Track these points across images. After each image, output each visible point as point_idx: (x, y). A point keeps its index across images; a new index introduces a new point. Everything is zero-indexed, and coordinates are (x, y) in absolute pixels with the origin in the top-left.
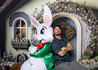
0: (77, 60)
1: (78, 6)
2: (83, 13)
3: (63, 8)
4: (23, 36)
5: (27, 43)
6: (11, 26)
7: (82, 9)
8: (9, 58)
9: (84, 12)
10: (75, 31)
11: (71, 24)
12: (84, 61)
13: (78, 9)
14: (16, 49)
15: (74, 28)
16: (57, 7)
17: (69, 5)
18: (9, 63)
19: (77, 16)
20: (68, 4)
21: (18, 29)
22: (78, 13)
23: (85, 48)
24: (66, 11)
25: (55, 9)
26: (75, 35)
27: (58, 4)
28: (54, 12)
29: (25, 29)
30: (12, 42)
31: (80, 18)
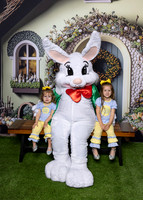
0: (123, 115)
1: (125, 23)
2: (134, 35)
3: (101, 27)
4: (32, 73)
5: (39, 85)
6: (10, 54)
7: (132, 27)
8: (6, 111)
9: (136, 33)
10: (120, 65)
11: (114, 53)
12: (134, 116)
13: (126, 28)
14: (20, 95)
15: (118, 60)
16: (91, 24)
17: (111, 21)
18: (6, 119)
19: (124, 40)
20: (109, 19)
21: (23, 61)
22: (125, 34)
23: (136, 95)
24: (105, 32)
25: (88, 26)
26: (120, 72)
27: (92, 19)
28: (86, 32)
29: (35, 61)
30: (12, 82)
31: (129, 43)
